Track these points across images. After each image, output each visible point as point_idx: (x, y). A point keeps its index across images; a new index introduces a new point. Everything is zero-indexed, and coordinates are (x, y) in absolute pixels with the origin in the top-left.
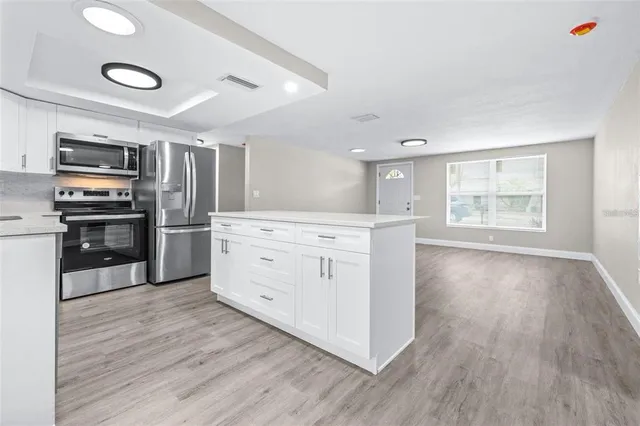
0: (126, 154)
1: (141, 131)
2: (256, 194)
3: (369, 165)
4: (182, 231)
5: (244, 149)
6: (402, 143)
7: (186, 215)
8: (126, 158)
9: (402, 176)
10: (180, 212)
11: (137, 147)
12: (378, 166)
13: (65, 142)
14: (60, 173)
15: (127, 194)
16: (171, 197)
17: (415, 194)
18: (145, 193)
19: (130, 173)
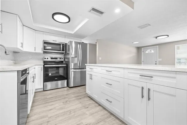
0: (62, 46)
1: (66, 39)
2: (100, 58)
3: (139, 49)
4: (77, 70)
5: (96, 45)
6: (156, 38)
7: (79, 65)
8: (62, 47)
9: (152, 52)
10: (77, 64)
11: (65, 44)
12: (142, 48)
13: (45, 43)
14: (44, 52)
15: (62, 59)
16: (74, 59)
17: (159, 58)
18: (67, 58)
19: (63, 52)
